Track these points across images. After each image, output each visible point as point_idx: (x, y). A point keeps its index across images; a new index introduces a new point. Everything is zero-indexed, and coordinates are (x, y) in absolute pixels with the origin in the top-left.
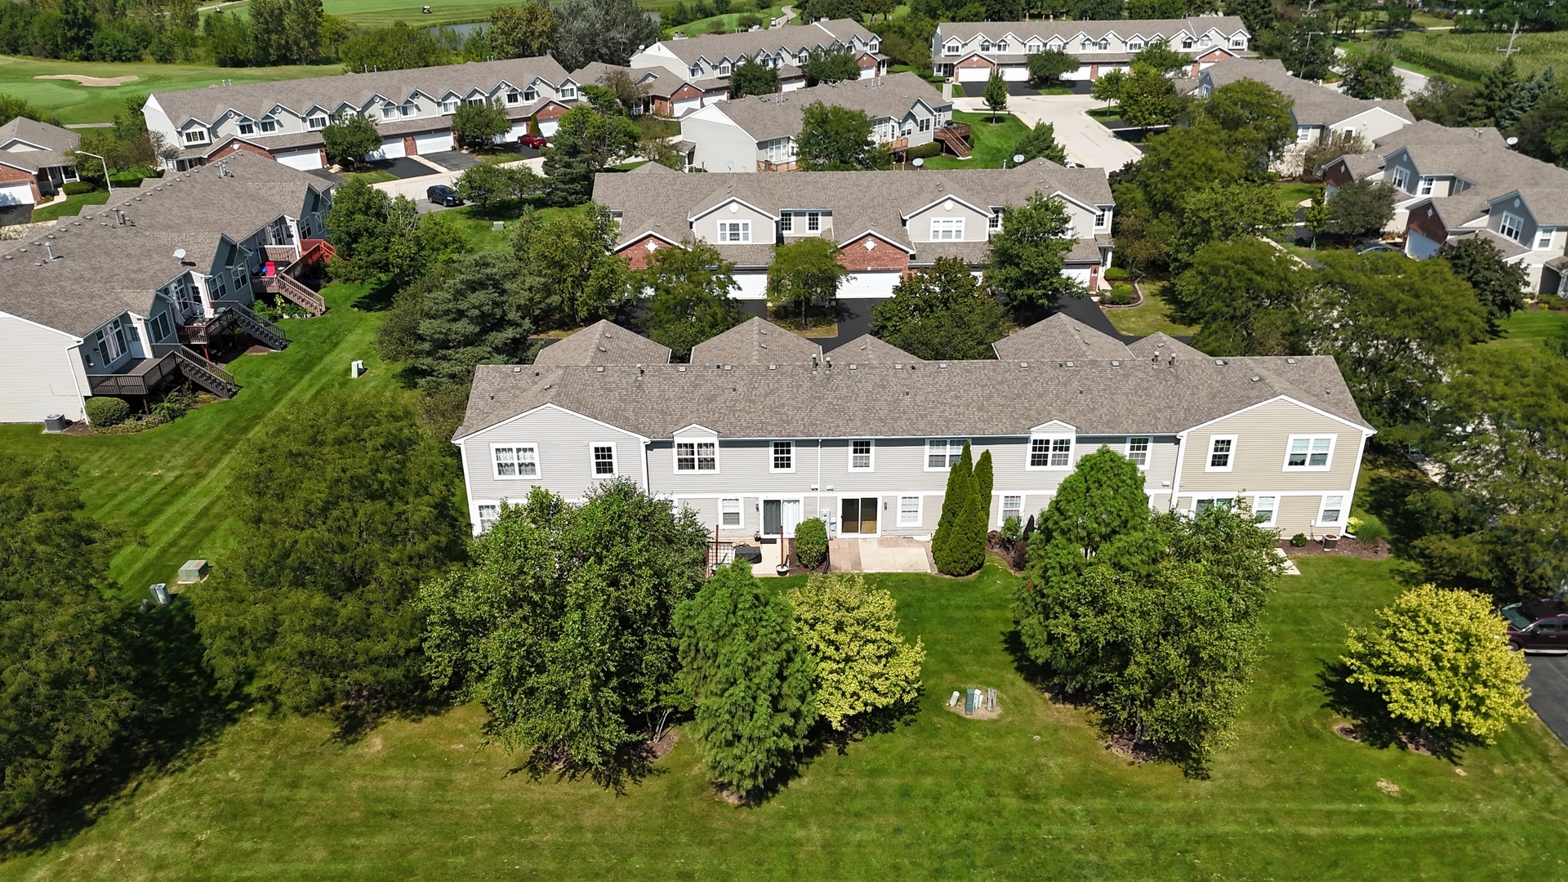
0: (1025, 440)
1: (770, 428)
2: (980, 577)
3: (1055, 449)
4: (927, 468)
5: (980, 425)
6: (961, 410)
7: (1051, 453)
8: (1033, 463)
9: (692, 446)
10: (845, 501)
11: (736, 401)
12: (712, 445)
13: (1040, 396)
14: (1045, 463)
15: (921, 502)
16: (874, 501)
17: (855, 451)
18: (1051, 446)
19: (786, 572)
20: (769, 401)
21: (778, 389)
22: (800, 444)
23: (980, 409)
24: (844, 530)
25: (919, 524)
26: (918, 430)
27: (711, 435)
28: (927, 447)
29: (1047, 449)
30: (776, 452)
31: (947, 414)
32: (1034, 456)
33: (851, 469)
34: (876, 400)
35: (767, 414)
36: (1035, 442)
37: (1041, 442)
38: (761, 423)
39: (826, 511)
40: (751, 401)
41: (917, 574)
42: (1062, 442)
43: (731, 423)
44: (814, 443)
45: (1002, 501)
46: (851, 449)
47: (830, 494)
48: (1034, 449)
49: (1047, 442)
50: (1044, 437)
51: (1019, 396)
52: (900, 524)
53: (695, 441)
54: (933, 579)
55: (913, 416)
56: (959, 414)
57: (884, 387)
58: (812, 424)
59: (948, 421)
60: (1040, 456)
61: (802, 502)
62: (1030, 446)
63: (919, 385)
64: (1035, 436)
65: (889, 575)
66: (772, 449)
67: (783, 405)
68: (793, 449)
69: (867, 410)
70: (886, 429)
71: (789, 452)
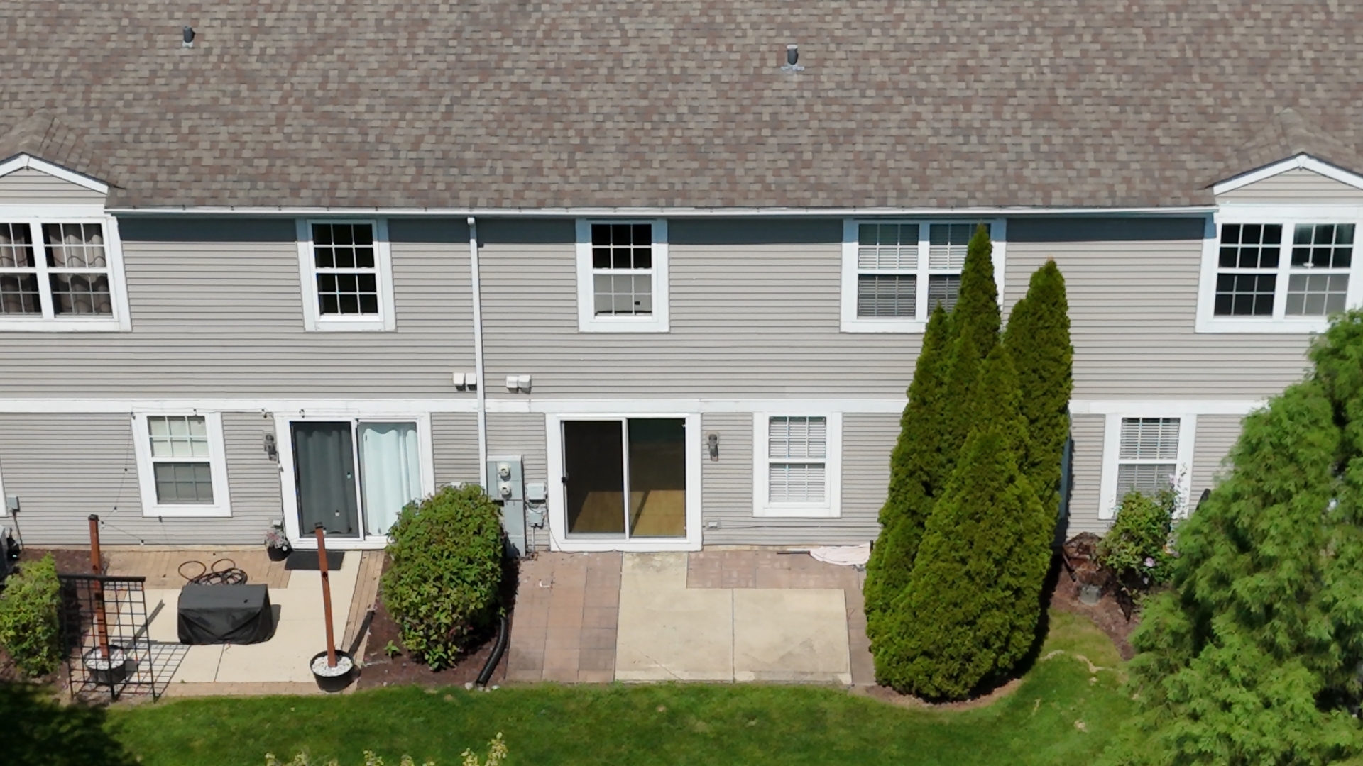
0: (1194, 227)
1: (295, 173)
2: (1020, 704)
3: (1299, 258)
4: (850, 320)
5: (1036, 172)
6: (975, 116)
7: (1284, 270)
8: (1222, 307)
9: (23, 231)
10: (575, 432)
11: (192, 74)
12: (95, 230)
13: (1258, 67)
14: (1265, 307)
15: (834, 431)
16: (674, 429)
17: (600, 259)
18: (1286, 247)
19: (346, 679)
20: (305, 77)
21: (342, 35)
22: (402, 230)
23: (1041, 114)
24: (574, 523)
25: (829, 505)
26: (818, 187)
27: (85, 196)
28: (850, 249)
29: (1272, 258)
30: (323, 258)
31: (923, 130)
32: (1224, 281)
33: (589, 321)
34: (684, 78)
35: (294, 125)
36: (1230, 232)
37: (1252, 231)
38: (270, 153)
39: (507, 460)
40: (243, 77)
41: (802, 692)
42: (1325, 232)
43: (162, 155)
44: (452, 230)
45: (1114, 435)
46: (585, 250)
47: (519, 405)
48: (1226, 258)
49: (1274, 232)
50: (1260, 215)
51: (1183, 67)
52: (764, 506)
53: (36, 216)
54: (857, 711)
55: (804, 137)
56: (967, 132)
57: (712, 33)
58: (446, 161)
59: (923, 156)
60: (1246, 281)
61: (424, 427)
62: (1212, 247)
63: (837, 26)
64: (1228, 213)
65: (702, 692)
66: (306, 249)
67: (355, 92)
68: (381, 249)
69: (644, 114)
70: (705, 182)
71: (367, 258)
